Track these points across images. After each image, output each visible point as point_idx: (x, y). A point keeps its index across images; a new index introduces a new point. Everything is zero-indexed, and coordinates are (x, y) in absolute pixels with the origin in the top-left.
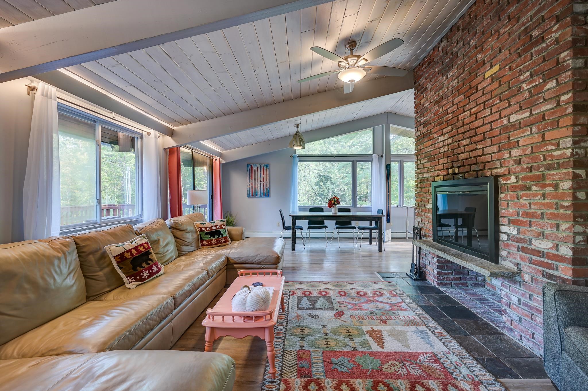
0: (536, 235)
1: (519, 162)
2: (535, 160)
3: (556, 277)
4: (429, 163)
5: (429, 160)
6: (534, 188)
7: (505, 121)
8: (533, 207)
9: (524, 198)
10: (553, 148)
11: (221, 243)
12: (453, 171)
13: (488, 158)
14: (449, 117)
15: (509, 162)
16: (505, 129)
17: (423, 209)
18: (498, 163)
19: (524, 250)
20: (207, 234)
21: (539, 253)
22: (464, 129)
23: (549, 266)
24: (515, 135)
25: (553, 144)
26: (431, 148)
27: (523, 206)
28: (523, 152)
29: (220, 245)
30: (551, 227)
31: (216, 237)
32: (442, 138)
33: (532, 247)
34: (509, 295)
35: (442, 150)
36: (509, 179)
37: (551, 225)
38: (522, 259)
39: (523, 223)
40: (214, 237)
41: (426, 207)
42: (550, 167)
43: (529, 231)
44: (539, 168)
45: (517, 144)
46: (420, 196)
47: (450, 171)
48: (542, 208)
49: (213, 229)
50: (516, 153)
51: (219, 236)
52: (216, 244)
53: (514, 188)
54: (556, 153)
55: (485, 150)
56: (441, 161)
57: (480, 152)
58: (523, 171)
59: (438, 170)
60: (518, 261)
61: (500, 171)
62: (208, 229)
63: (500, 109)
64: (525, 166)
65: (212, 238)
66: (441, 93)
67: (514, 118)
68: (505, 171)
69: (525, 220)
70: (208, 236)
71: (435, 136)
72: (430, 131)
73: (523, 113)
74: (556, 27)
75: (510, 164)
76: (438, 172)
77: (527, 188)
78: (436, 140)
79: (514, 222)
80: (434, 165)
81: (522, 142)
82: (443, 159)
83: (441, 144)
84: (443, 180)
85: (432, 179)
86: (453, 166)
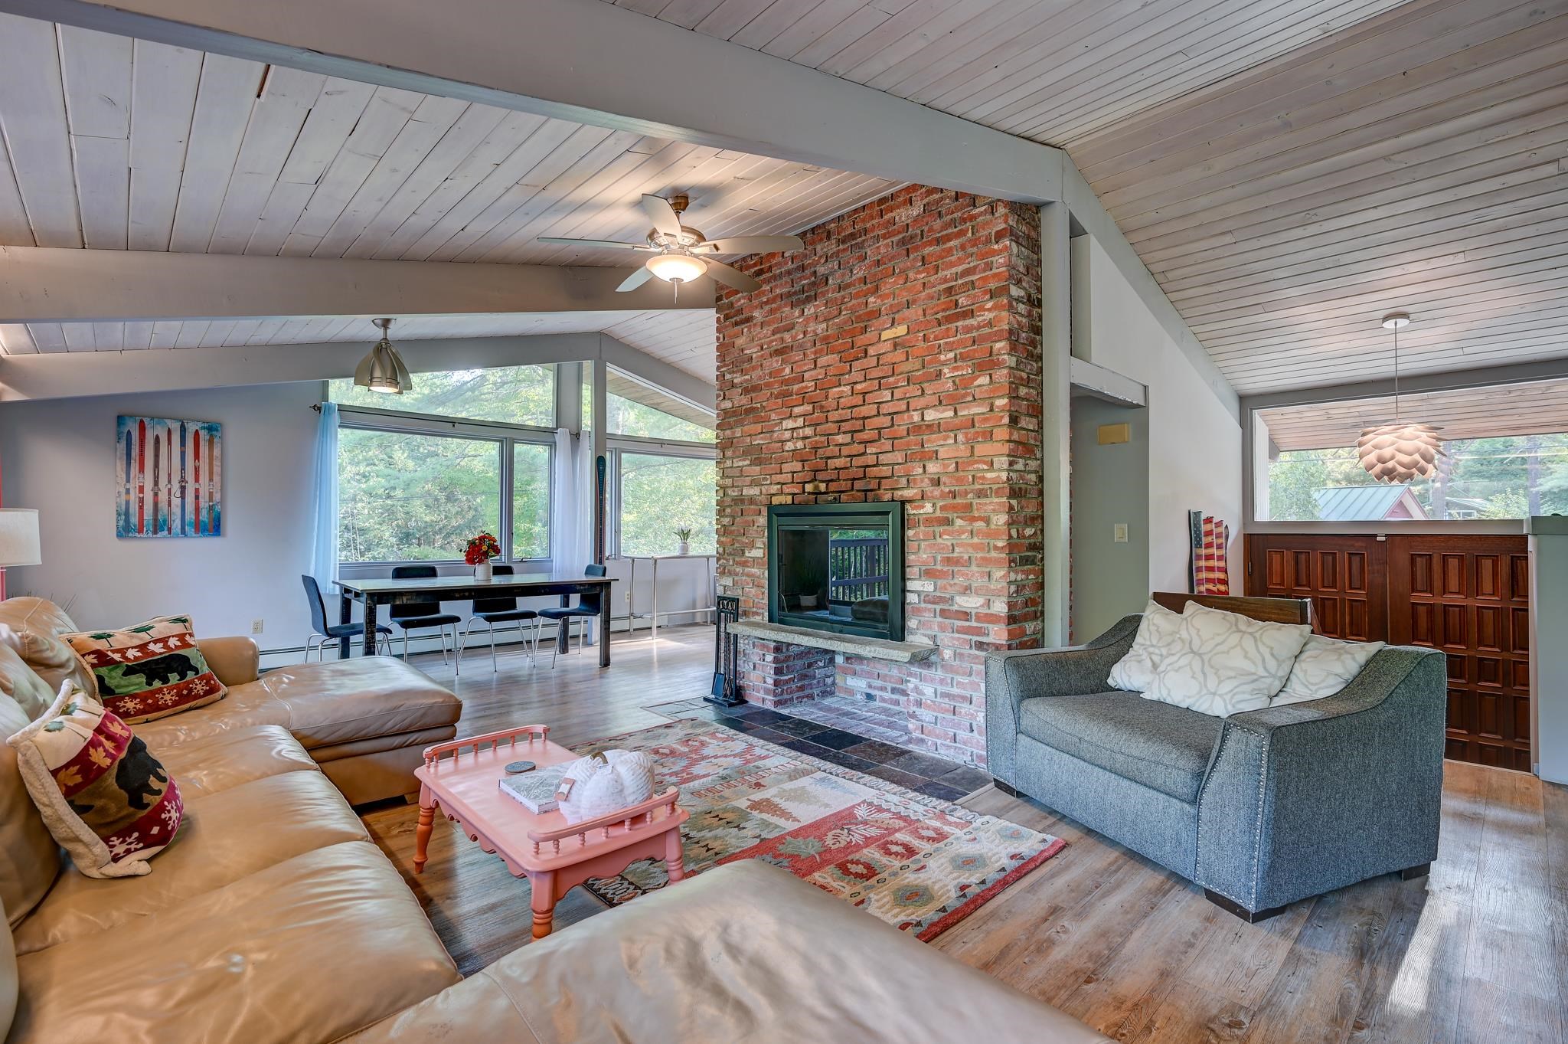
0: (962, 590)
1: (937, 482)
2: (960, 481)
3: (988, 644)
4: (758, 468)
5: (758, 462)
6: (959, 522)
7: (916, 417)
8: (957, 549)
9: (945, 537)
10: (985, 467)
11: (197, 697)
12: (816, 487)
13: (885, 471)
14: (806, 387)
15: (922, 481)
16: (916, 429)
17: (737, 559)
18: (904, 481)
19: (944, 613)
20: (130, 671)
21: (966, 615)
22: (840, 415)
23: (978, 631)
24: (932, 442)
25: (985, 463)
26: (762, 439)
27: (943, 549)
28: (944, 468)
29: (192, 704)
30: (982, 577)
31: (174, 678)
32: (789, 424)
33: (955, 608)
34: (921, 687)
35: (789, 446)
36: (923, 507)
37: (982, 574)
38: (942, 628)
39: (941, 575)
40: (165, 680)
41: (747, 554)
42: (981, 494)
43: (951, 585)
44: (966, 493)
45: (934, 456)
46: (732, 532)
47: (809, 488)
48: (970, 550)
49: (154, 653)
50: (933, 468)
51: (183, 676)
52: (175, 704)
53: (930, 521)
54: (989, 475)
55: (881, 457)
56: (786, 467)
57: (871, 460)
58: (943, 496)
59: (778, 483)
60: (935, 630)
61: (908, 493)
62: (132, 654)
63: (907, 396)
64: (947, 490)
65: (157, 684)
66: (787, 336)
67: (931, 415)
68: (916, 494)
69: (945, 569)
70: (141, 679)
71: (773, 416)
72: (759, 405)
73: (944, 411)
74: (989, 305)
75: (924, 485)
76: (779, 486)
77: (948, 522)
78: (776, 425)
79: (929, 574)
80: (768, 472)
81: (942, 454)
82: (791, 463)
83: (788, 435)
84: (792, 503)
85: (764, 500)
86: (815, 479)
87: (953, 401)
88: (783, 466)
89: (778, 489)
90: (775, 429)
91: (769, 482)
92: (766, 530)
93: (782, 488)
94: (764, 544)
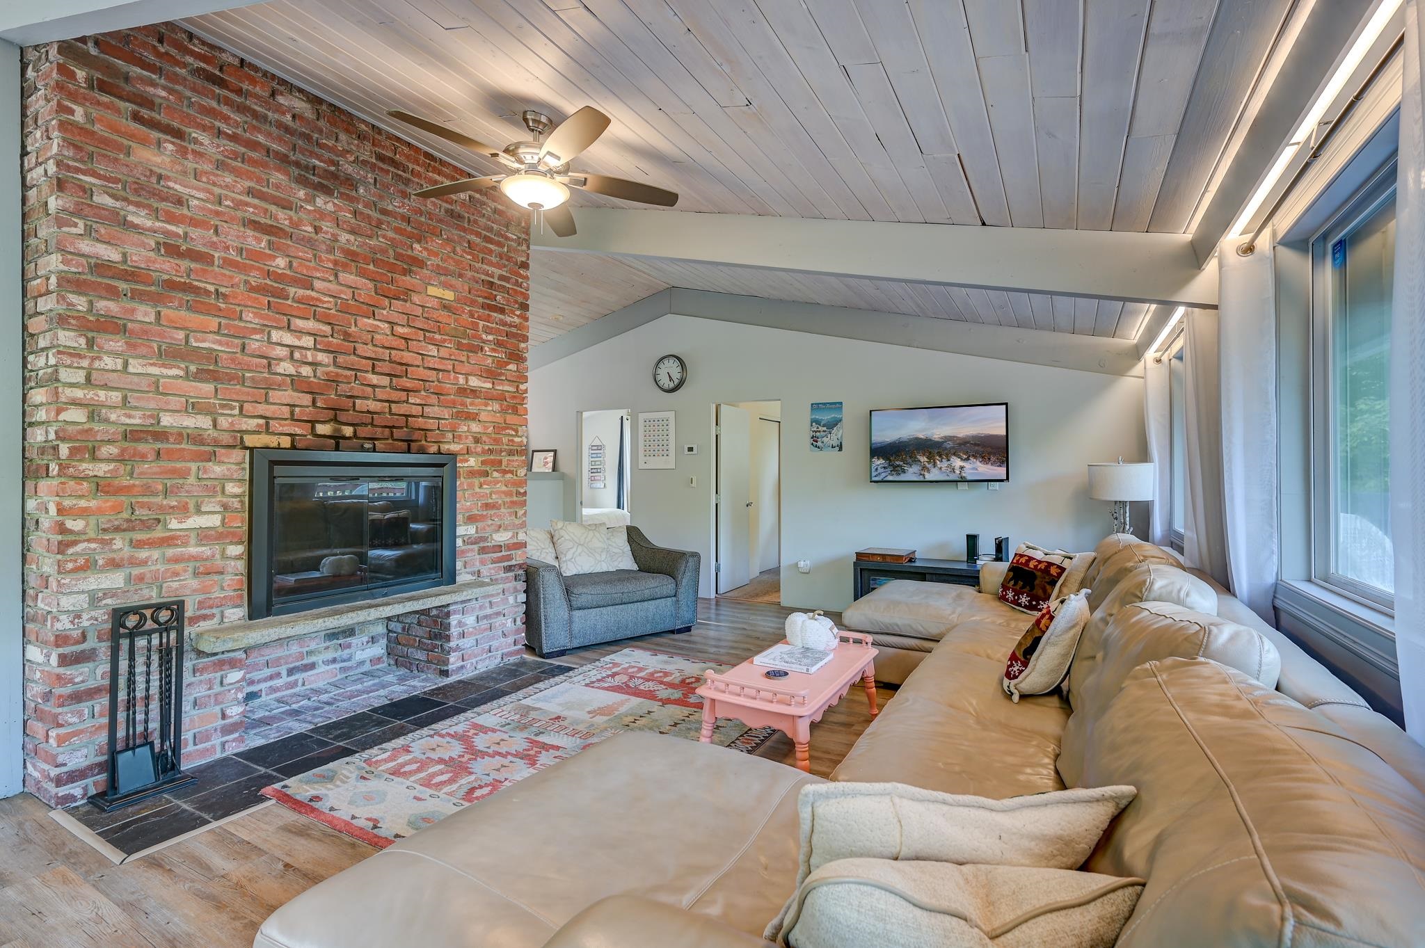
0: (497, 528)
1: (478, 441)
2: (497, 441)
3: (515, 566)
6: (496, 474)
7: (461, 380)
8: (494, 496)
9: (485, 486)
10: (514, 433)
12: (337, 430)
13: (432, 424)
15: (467, 438)
16: (462, 391)
17: (138, 537)
18: (450, 435)
19: (483, 550)
21: (498, 548)
22: (375, 351)
23: (509, 558)
24: (472, 406)
25: (513, 430)
26: (219, 342)
27: (483, 496)
28: (485, 430)
30: (510, 516)
32: (281, 337)
33: (494, 543)
34: (463, 620)
35: (286, 367)
36: (467, 461)
37: (510, 514)
38: (483, 562)
39: (481, 518)
41: (174, 525)
42: (511, 453)
43: (489, 526)
44: (501, 451)
45: (473, 417)
47: (323, 429)
48: (503, 496)
50: (475, 427)
53: (472, 473)
54: (517, 439)
55: (427, 409)
56: (275, 396)
57: (416, 410)
58: (484, 452)
59: (260, 417)
60: (477, 566)
61: (454, 447)
63: (453, 357)
64: (487, 447)
66: (281, 213)
67: (474, 382)
68: (462, 449)
69: (485, 513)
71: (248, 316)
72: (211, 288)
73: (485, 382)
74: (518, 313)
75: (468, 441)
76: (261, 421)
77: (486, 474)
78: (255, 331)
79: (471, 519)
80: (235, 397)
81: (483, 416)
82: (290, 392)
83: (281, 352)
84: (293, 447)
85: (226, 438)
86: (335, 420)
87: (491, 375)
88: (271, 393)
89: (258, 425)
90: (253, 337)
91: (236, 412)
92: (231, 484)
93: (267, 424)
94: (225, 507)
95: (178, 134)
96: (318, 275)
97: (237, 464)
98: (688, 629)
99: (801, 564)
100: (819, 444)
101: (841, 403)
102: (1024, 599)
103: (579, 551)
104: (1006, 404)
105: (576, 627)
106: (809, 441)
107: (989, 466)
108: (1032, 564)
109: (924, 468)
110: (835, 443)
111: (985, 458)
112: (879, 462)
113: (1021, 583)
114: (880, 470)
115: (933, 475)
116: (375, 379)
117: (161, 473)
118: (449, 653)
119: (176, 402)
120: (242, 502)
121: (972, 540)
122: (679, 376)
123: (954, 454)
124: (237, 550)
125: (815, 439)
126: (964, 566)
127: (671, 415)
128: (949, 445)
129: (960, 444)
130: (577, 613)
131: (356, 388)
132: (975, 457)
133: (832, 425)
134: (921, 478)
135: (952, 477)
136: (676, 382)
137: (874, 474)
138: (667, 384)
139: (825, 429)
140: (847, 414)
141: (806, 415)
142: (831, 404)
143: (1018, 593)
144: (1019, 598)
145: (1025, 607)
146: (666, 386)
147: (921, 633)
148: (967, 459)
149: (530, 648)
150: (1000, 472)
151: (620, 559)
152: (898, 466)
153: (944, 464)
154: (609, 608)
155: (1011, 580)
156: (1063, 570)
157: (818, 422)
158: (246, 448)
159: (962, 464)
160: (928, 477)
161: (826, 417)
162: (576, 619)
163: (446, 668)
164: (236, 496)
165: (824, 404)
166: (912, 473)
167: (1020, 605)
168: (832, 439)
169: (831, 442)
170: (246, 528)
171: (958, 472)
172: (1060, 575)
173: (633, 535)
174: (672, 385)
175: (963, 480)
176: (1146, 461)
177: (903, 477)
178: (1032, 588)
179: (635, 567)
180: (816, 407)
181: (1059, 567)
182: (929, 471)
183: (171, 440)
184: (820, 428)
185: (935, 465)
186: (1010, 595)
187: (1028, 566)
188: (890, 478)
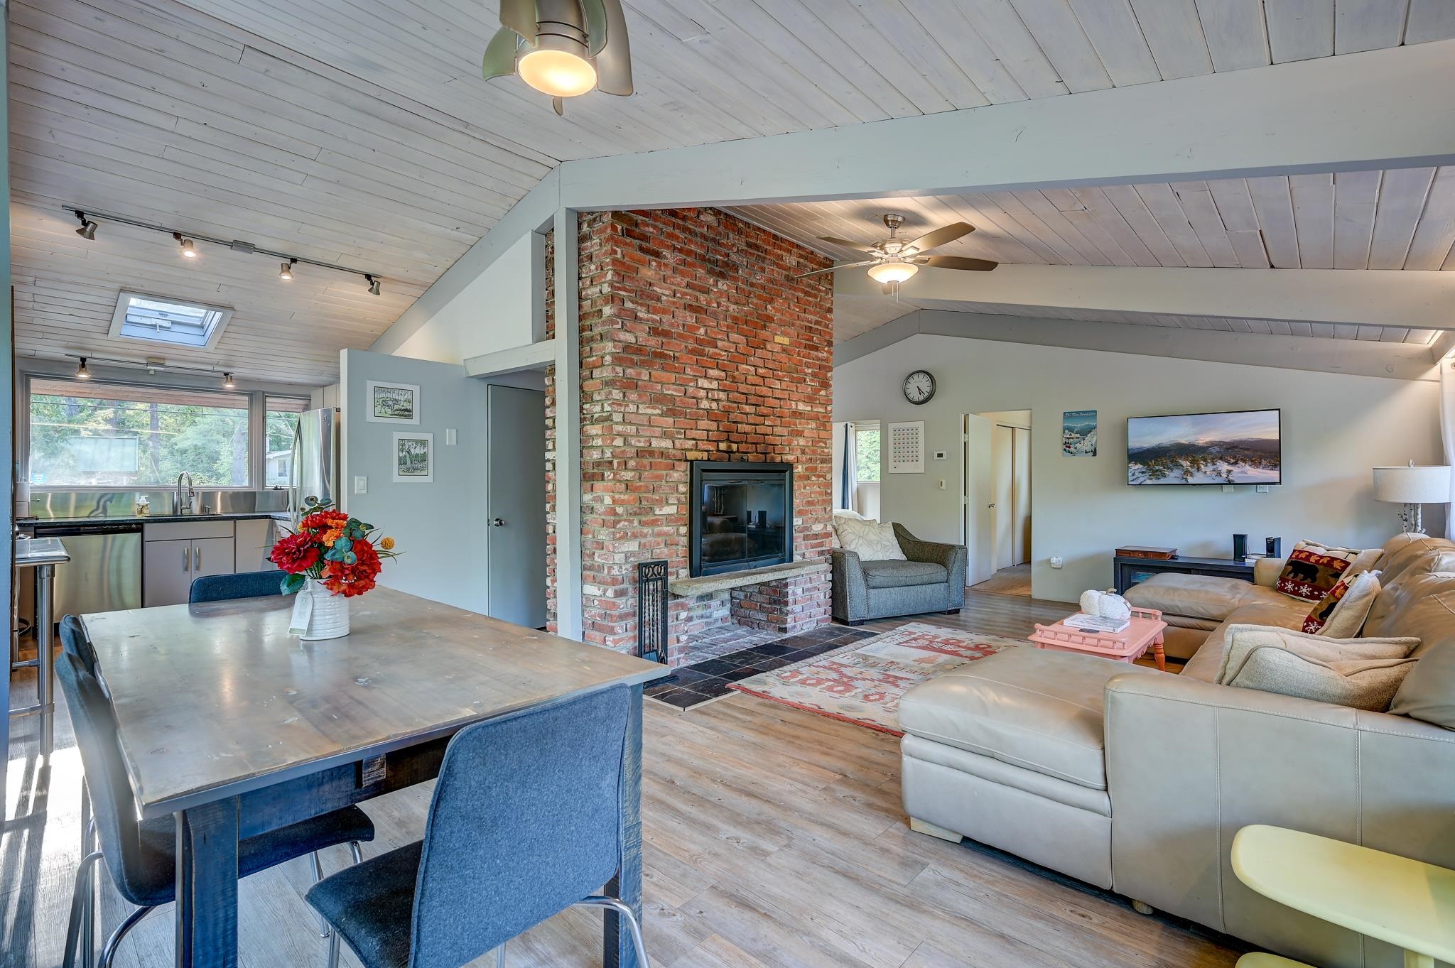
0: (814, 521)
1: (803, 452)
2: (814, 452)
3: (825, 551)
4: (671, 420)
5: (671, 413)
6: (813, 478)
7: (794, 406)
8: (813, 496)
9: (808, 488)
10: (824, 446)
12: (729, 447)
13: (777, 440)
14: (720, 354)
15: (797, 450)
16: (794, 414)
17: (644, 519)
18: (788, 449)
19: (808, 538)
21: (816, 536)
22: (747, 389)
23: (821, 545)
24: (800, 424)
25: (824, 443)
26: (675, 390)
27: (807, 495)
28: (807, 443)
32: (703, 383)
33: (813, 532)
34: (795, 591)
35: (705, 404)
36: (798, 468)
37: (822, 510)
38: (806, 548)
39: (807, 512)
41: (657, 512)
42: (822, 461)
43: (809, 519)
44: (817, 460)
45: (800, 434)
46: (637, 489)
47: (723, 446)
48: (818, 495)
50: (802, 442)
53: (801, 478)
54: (825, 450)
55: (775, 429)
56: (701, 424)
57: (769, 430)
58: (807, 461)
59: (694, 439)
61: (790, 458)
63: (788, 389)
64: (808, 457)
66: (702, 297)
67: (801, 407)
68: (795, 459)
69: (807, 508)
71: (688, 371)
72: (671, 354)
73: (807, 406)
74: (826, 349)
75: (797, 453)
76: (694, 442)
77: (808, 478)
78: (691, 380)
79: (801, 513)
80: (682, 426)
81: (806, 434)
82: (706, 421)
83: (702, 393)
84: (709, 460)
85: (679, 454)
86: (728, 440)
87: (810, 400)
88: (698, 422)
89: (693, 445)
90: (690, 384)
91: (683, 436)
92: (681, 485)
93: (697, 443)
94: (679, 500)
95: (657, 254)
96: (719, 337)
97: (684, 472)
98: (957, 611)
99: (1054, 560)
100: (1072, 449)
101: (1095, 412)
102: (1305, 590)
103: (861, 542)
104: (1279, 410)
105: (872, 602)
106: (1060, 447)
107: (1260, 470)
108: (1313, 559)
109: (1187, 472)
110: (1089, 448)
111: (1256, 463)
112: (1136, 467)
113: (1301, 576)
114: (1137, 475)
115: (1198, 478)
116: (748, 409)
117: (651, 478)
118: (787, 615)
119: (658, 431)
120: (686, 497)
121: (1240, 541)
122: (928, 389)
123: (1221, 459)
124: (684, 530)
125: (1067, 445)
126: (1232, 564)
127: (921, 425)
128: (1214, 450)
129: (1227, 449)
130: (872, 591)
131: (740, 417)
132: (1244, 461)
133: (1085, 433)
134: (1184, 482)
135: (1218, 480)
136: (926, 395)
137: (1130, 478)
138: (916, 396)
139: (1078, 435)
140: (1100, 421)
141: (1059, 423)
142: (1084, 412)
143: (1297, 584)
144: (1299, 589)
145: (1307, 596)
146: (916, 399)
147: (1202, 614)
148: (1236, 463)
149: (835, 619)
150: (1273, 475)
151: (890, 551)
152: (1159, 470)
153: (1210, 468)
154: (896, 588)
155: (1290, 573)
156: (1348, 564)
157: (1071, 430)
158: (688, 461)
159: (1230, 468)
160: (1191, 480)
161: (1079, 425)
162: (872, 596)
163: (784, 626)
164: (683, 493)
165: (1077, 413)
166: (1173, 476)
167: (1301, 595)
168: (1086, 444)
169: (1085, 448)
170: (688, 515)
171: (1224, 475)
172: (1343, 569)
173: (899, 531)
174: (921, 398)
175: (1230, 483)
176: (1443, 465)
177: (1162, 481)
178: (1314, 580)
179: (904, 558)
180: (1068, 416)
181: (1342, 561)
182: (1192, 475)
183: (656, 456)
184: (1073, 435)
185: (1198, 469)
186: (1289, 586)
187: (1309, 560)
188: (1149, 482)
